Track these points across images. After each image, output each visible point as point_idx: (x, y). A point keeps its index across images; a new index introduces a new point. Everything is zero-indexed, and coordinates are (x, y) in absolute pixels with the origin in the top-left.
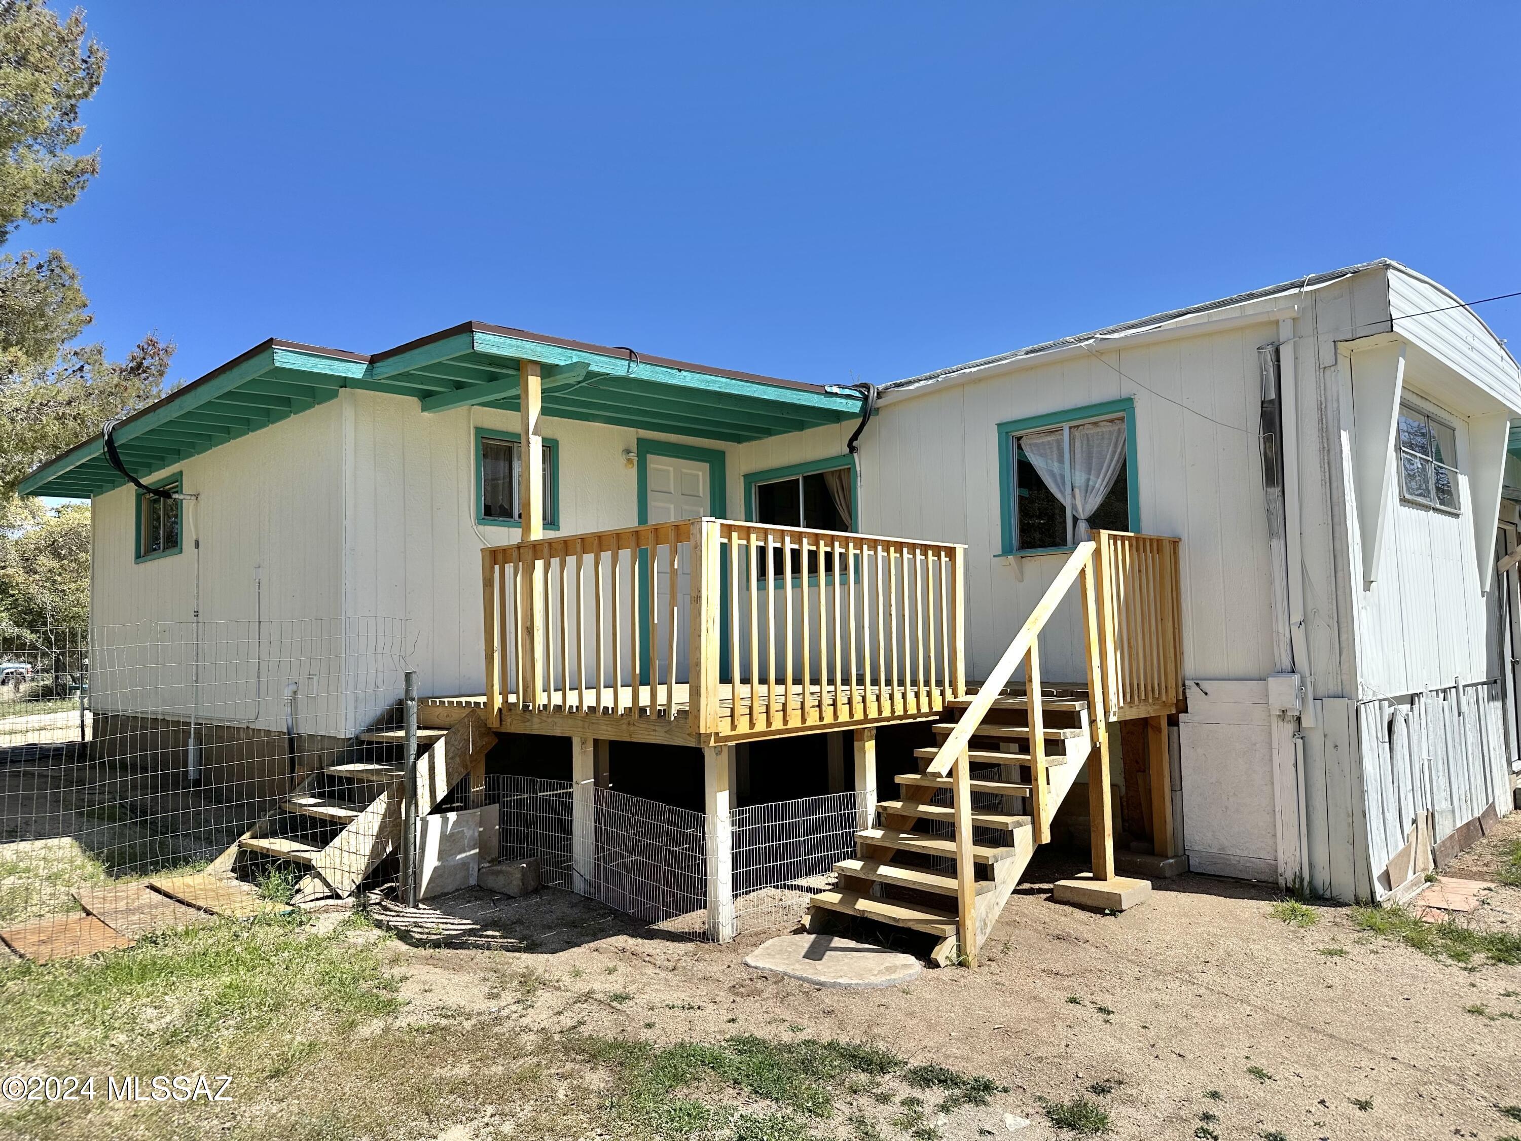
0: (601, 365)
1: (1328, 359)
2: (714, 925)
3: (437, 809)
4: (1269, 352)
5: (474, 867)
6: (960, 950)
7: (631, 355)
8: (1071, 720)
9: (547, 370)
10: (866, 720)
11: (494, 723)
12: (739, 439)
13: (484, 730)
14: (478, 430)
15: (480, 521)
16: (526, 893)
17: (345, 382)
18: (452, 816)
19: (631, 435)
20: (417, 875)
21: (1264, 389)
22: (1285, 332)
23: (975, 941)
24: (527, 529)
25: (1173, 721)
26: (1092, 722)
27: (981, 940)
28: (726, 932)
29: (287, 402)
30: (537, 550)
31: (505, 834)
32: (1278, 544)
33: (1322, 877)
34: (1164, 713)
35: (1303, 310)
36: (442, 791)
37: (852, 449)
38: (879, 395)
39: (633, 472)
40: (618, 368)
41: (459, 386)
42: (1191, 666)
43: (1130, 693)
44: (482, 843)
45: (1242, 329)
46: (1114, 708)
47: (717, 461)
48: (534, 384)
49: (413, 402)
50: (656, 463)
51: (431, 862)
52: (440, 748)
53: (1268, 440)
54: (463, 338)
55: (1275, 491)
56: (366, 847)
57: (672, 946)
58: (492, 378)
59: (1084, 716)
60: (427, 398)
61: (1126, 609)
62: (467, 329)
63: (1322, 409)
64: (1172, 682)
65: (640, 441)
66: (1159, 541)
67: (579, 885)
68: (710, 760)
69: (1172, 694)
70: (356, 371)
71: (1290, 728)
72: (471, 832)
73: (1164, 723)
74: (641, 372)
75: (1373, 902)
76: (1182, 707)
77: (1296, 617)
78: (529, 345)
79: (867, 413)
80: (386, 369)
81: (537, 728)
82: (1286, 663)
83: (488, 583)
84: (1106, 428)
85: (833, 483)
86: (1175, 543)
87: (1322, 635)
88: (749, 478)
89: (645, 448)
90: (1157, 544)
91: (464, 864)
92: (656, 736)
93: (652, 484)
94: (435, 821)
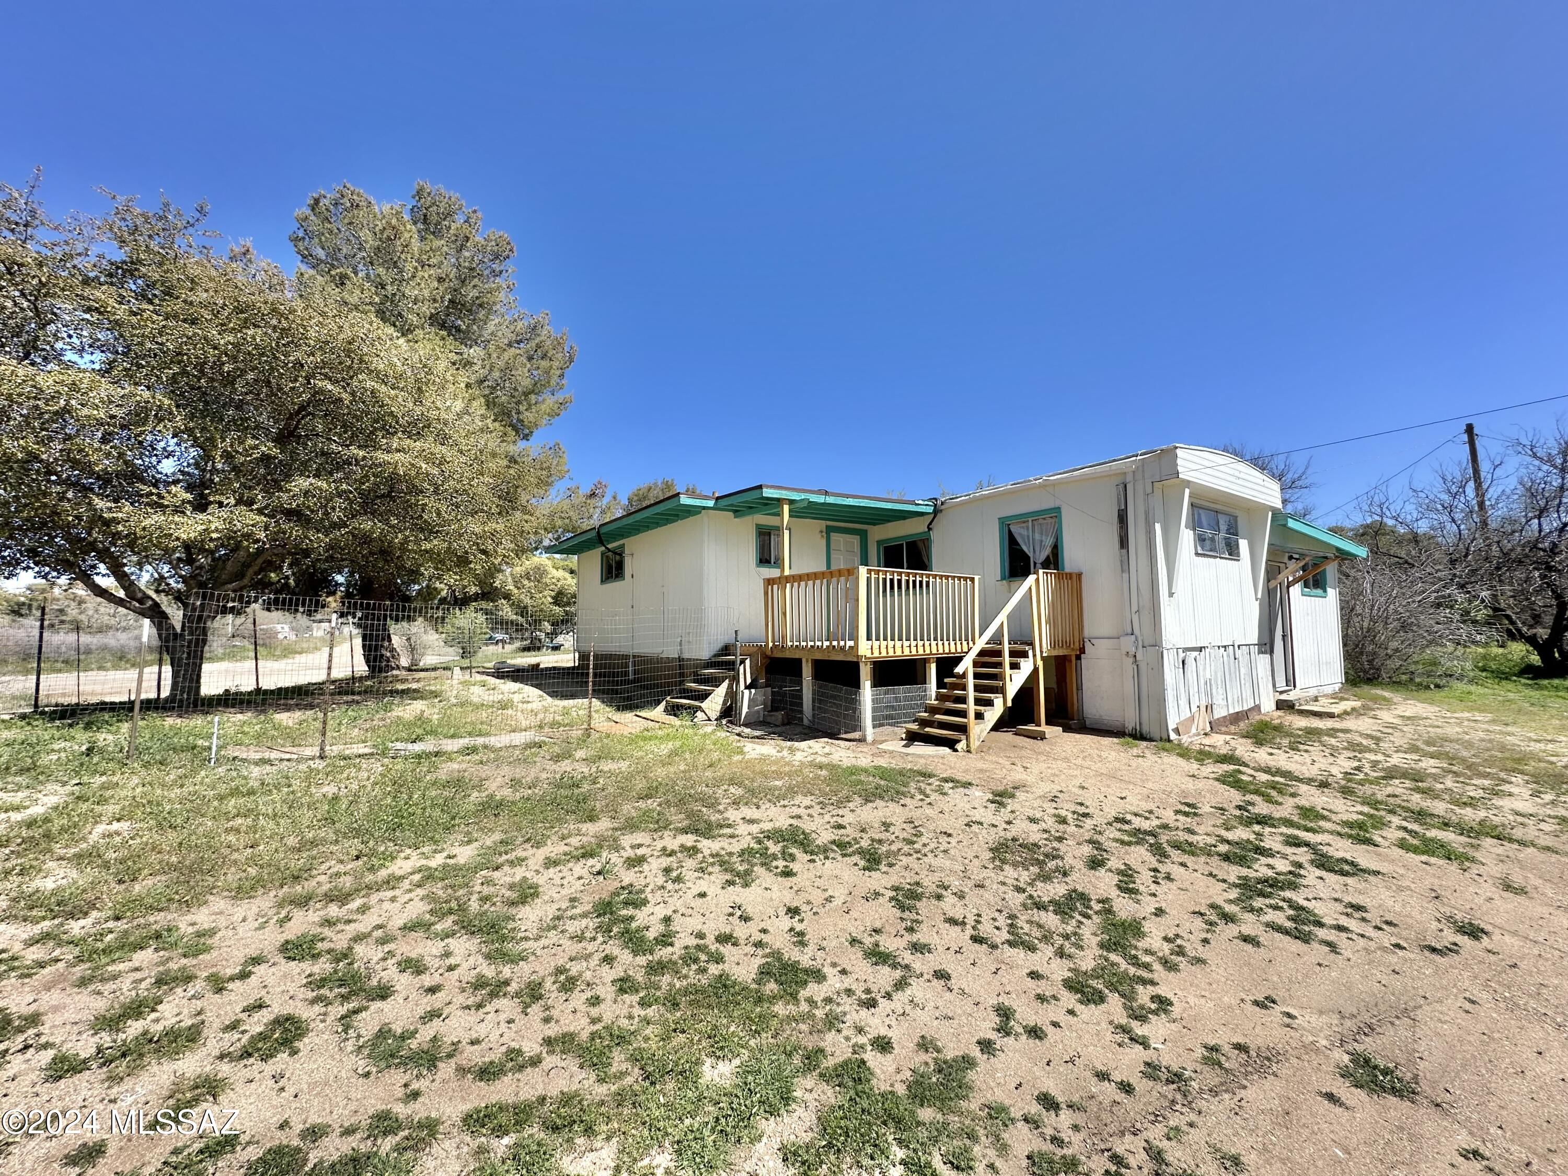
0: (814, 498)
1: (1149, 490)
2: (865, 736)
3: (747, 687)
4: (1121, 487)
5: (762, 713)
6: (968, 746)
7: (827, 493)
8: (1024, 655)
9: (791, 502)
10: (931, 654)
11: (769, 653)
12: (874, 524)
13: (765, 656)
14: (757, 525)
15: (758, 566)
16: (784, 724)
17: (704, 508)
18: (753, 691)
19: (823, 524)
20: (740, 714)
21: (1119, 504)
22: (1129, 478)
23: (975, 744)
24: (783, 570)
25: (1078, 658)
26: (1034, 656)
27: (977, 743)
28: (869, 738)
29: (677, 516)
30: (788, 579)
31: (773, 701)
32: (1125, 575)
33: (1145, 729)
34: (1073, 653)
35: (1137, 468)
36: (749, 681)
37: (929, 529)
38: (942, 503)
39: (824, 542)
40: (821, 499)
41: (751, 508)
42: (1087, 633)
43: (1054, 644)
44: (765, 703)
45: (1110, 476)
46: (1044, 650)
47: (863, 535)
48: (786, 508)
49: (731, 513)
50: (835, 536)
51: (745, 710)
52: (748, 662)
53: (1121, 528)
54: (758, 491)
55: (1124, 551)
56: (720, 700)
57: (847, 743)
58: (766, 504)
59: (1030, 653)
60: (737, 513)
61: (1052, 606)
62: (760, 487)
63: (1147, 514)
64: (1077, 640)
65: (827, 527)
66: (1071, 574)
67: (806, 722)
68: (862, 666)
69: (1077, 644)
70: (711, 503)
71: (1131, 660)
72: (760, 698)
73: (1074, 659)
74: (830, 500)
75: (1169, 741)
76: (1082, 650)
77: (1135, 608)
78: (784, 492)
79: (936, 512)
80: (723, 503)
81: (788, 655)
82: (1130, 631)
83: (766, 593)
84: (1050, 520)
85: (921, 545)
86: (1079, 575)
87: (1146, 617)
88: (879, 543)
89: (829, 530)
90: (1070, 575)
91: (758, 712)
92: (840, 658)
93: (832, 547)
94: (747, 692)
